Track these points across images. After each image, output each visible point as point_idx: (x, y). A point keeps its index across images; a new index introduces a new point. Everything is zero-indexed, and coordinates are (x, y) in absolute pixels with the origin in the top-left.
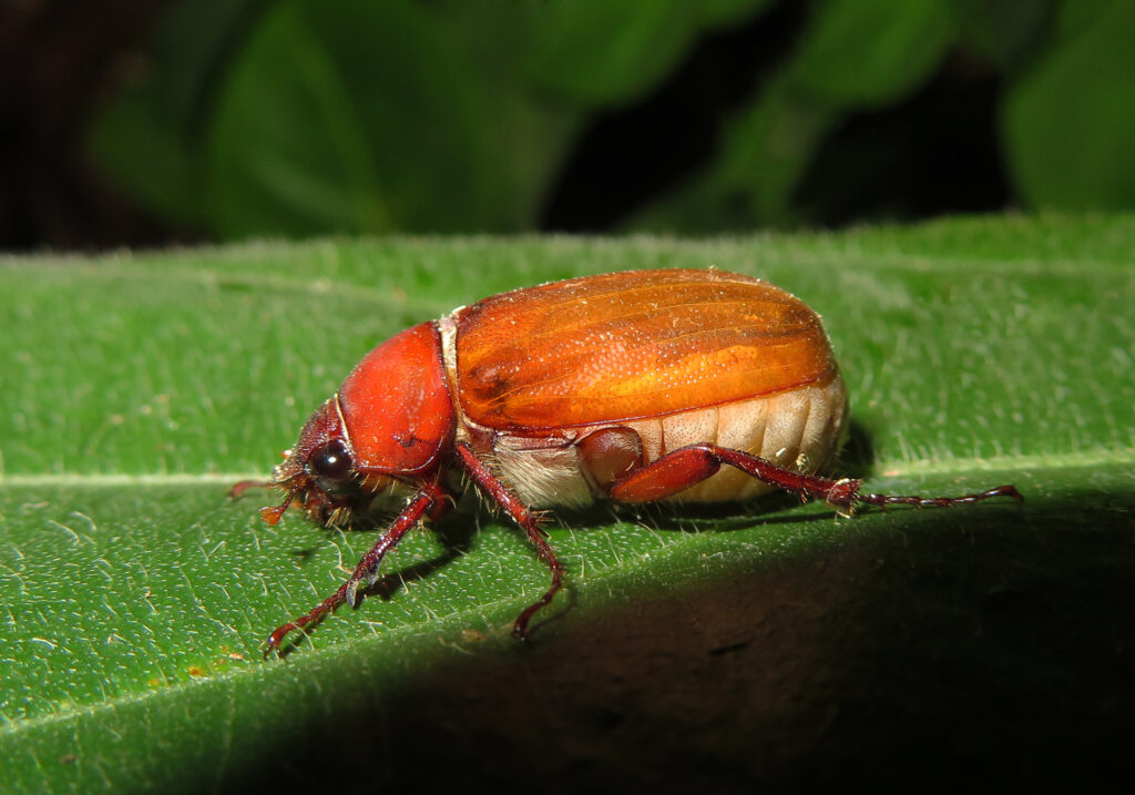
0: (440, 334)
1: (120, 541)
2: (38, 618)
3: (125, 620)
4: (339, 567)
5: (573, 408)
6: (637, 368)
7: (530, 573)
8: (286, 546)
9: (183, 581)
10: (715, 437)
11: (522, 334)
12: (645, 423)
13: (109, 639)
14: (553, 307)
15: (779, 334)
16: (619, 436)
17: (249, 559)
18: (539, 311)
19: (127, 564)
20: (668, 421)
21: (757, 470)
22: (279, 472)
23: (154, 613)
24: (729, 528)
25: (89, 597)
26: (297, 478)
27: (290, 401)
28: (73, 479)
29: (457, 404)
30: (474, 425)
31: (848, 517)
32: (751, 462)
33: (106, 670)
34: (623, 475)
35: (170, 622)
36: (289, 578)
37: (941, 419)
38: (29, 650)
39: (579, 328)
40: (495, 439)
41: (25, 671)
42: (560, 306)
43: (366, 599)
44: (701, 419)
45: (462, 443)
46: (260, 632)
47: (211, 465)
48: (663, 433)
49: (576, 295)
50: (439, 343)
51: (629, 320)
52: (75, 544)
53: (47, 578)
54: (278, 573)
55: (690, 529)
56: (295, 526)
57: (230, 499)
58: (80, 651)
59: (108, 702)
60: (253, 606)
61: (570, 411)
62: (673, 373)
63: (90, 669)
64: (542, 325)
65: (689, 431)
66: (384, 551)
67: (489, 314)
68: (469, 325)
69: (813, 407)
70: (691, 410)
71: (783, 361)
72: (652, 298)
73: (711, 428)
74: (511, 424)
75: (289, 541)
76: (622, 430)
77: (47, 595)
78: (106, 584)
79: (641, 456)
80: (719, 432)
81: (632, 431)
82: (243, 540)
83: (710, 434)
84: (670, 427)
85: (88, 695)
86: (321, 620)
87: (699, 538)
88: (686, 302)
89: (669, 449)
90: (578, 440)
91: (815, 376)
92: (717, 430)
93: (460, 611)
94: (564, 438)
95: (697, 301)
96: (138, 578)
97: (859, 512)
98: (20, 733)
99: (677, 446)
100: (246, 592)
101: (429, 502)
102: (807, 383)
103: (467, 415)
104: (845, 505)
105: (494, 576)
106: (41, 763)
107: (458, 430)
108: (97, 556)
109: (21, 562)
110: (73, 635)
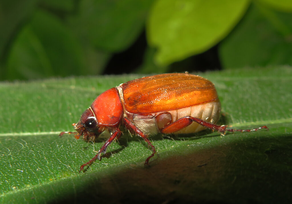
0: (118, 90)
1: (35, 146)
2: (18, 165)
3: (40, 165)
4: (94, 151)
5: (154, 108)
6: (170, 97)
7: (143, 151)
8: (79, 146)
9: (54, 155)
10: (190, 114)
11: (140, 89)
12: (172, 111)
13: (37, 169)
14: (147, 82)
15: (205, 88)
16: (166, 115)
17: (70, 150)
18: (144, 83)
19: (38, 151)
20: (179, 111)
21: (202, 123)
22: (76, 127)
23: (48, 163)
24: (193, 139)
25: (30, 159)
26: (82, 128)
27: (70, 114)
28: (16, 134)
29: (124, 107)
30: (128, 113)
31: (224, 135)
32: (200, 120)
33: (38, 177)
34: (166, 126)
35: (52, 165)
36: (81, 154)
37: (240, 113)
38: (16, 173)
39: (155, 87)
40: (134, 116)
41: (16, 178)
42: (149, 82)
43: (103, 158)
44: (187, 110)
45: (125, 117)
46: (76, 167)
47: (52, 130)
48: (177, 114)
49: (153, 79)
50: (118, 92)
51: (168, 85)
52: (23, 147)
53: (18, 155)
54: (78, 152)
55: (183, 140)
56: (80, 142)
57: (60, 137)
58: (30, 172)
59: (40, 185)
60: (73, 160)
61: (153, 108)
62: (180, 98)
63: (33, 177)
64: (145, 87)
65: (184, 113)
66: (107, 145)
67: (130, 84)
68: (125, 87)
69: (214, 107)
70: (184, 107)
71: (207, 95)
72: (173, 79)
73: (189, 112)
74: (139, 112)
75: (79, 145)
76: (167, 113)
77: (18, 159)
78: (34, 156)
79: (171, 120)
80: (191, 113)
81: (169, 113)
82: (67, 145)
83: (189, 114)
84: (179, 112)
85: (34, 183)
86: (92, 163)
87: (185, 142)
88: (182, 80)
89: (179, 118)
90: (156, 116)
91: (214, 99)
92: (191, 112)
93: (128, 160)
94: (152, 115)
95: (184, 80)
96: (42, 155)
97: (227, 134)
98: (18, 193)
99: (180, 117)
100: (71, 157)
101: (118, 133)
102: (213, 101)
103: (127, 110)
104: (223, 132)
105: (134, 152)
106: (26, 199)
107: (124, 115)
108: (30, 150)
109: (9, 152)
110: (28, 169)
